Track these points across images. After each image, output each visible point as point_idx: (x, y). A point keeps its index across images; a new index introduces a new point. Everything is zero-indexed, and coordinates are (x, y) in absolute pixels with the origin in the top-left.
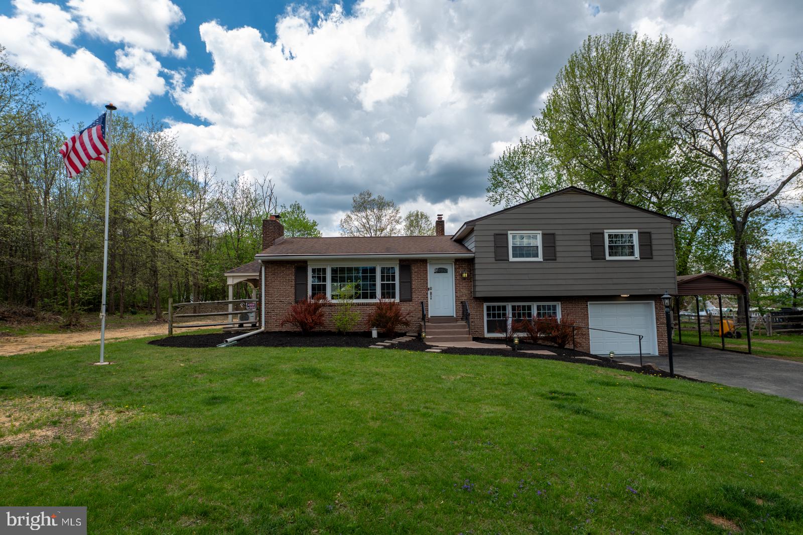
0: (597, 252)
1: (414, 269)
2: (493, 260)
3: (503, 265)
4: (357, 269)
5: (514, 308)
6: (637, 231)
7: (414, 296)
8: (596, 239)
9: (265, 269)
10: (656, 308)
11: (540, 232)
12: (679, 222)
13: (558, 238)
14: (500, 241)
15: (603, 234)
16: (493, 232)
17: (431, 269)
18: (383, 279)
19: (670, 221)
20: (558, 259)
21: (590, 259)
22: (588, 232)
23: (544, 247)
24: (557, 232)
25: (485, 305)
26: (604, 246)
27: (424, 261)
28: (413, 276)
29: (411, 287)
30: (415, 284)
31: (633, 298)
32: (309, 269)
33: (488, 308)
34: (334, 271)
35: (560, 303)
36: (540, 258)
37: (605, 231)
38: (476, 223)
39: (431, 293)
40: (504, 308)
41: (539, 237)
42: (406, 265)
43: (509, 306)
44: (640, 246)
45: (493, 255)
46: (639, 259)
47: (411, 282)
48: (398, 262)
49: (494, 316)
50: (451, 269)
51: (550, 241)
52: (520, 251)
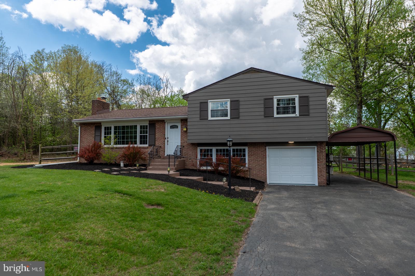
0: (268, 114)
1: (157, 126)
2: (198, 119)
3: (205, 122)
4: (127, 127)
5: (217, 151)
6: (298, 96)
7: (157, 143)
8: (268, 102)
9: (81, 128)
10: (317, 151)
11: (229, 100)
12: (332, 88)
13: (241, 103)
14: (203, 106)
15: (272, 99)
16: (199, 102)
17: (167, 126)
18: (141, 133)
19: (324, 87)
20: (241, 118)
21: (263, 117)
22: (263, 98)
23: (231, 110)
24: (240, 99)
25: (199, 149)
26: (273, 107)
27: (163, 122)
28: (156, 130)
29: (155, 137)
30: (157, 135)
31: (298, 144)
32: (102, 127)
33: (201, 150)
34: (115, 128)
35: (247, 147)
36: (229, 118)
37: (274, 97)
38: (189, 96)
39: (168, 141)
40: (211, 150)
41: (229, 103)
42: (153, 123)
43: (214, 149)
44: (300, 106)
45: (198, 116)
46: (298, 115)
47: (155, 134)
48: (148, 122)
49: (205, 155)
50: (179, 125)
51: (235, 105)
52: (214, 112)
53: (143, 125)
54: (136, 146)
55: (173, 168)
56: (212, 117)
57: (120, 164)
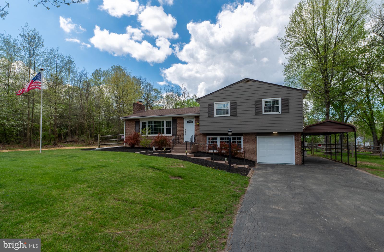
0: (258, 111)
1: (178, 121)
2: (207, 116)
3: (212, 118)
4: (157, 122)
5: (221, 139)
6: (280, 98)
7: (178, 133)
8: (258, 103)
9: (126, 123)
10: (295, 139)
11: (229, 102)
12: (306, 92)
13: (238, 104)
14: (211, 106)
15: (261, 101)
16: (207, 104)
17: (185, 121)
18: (167, 126)
19: (301, 92)
20: (238, 115)
21: (254, 114)
22: (254, 100)
23: (231, 109)
24: (238, 102)
25: (207, 138)
26: (262, 107)
27: (182, 118)
28: (178, 124)
30: (178, 128)
31: (281, 134)
32: (140, 122)
33: (209, 138)
34: (149, 123)
35: (242, 136)
36: (229, 115)
37: (263, 99)
38: (201, 100)
39: (185, 132)
40: (216, 138)
41: (229, 105)
42: (175, 119)
43: (219, 138)
44: (282, 106)
45: (207, 114)
46: (281, 113)
47: (176, 127)
48: (172, 119)
49: (212, 142)
50: (194, 121)
51: (234, 106)
52: (219, 111)
53: (168, 120)
54: (163, 135)
55: (189, 151)
56: (217, 114)
57: (153, 148)
